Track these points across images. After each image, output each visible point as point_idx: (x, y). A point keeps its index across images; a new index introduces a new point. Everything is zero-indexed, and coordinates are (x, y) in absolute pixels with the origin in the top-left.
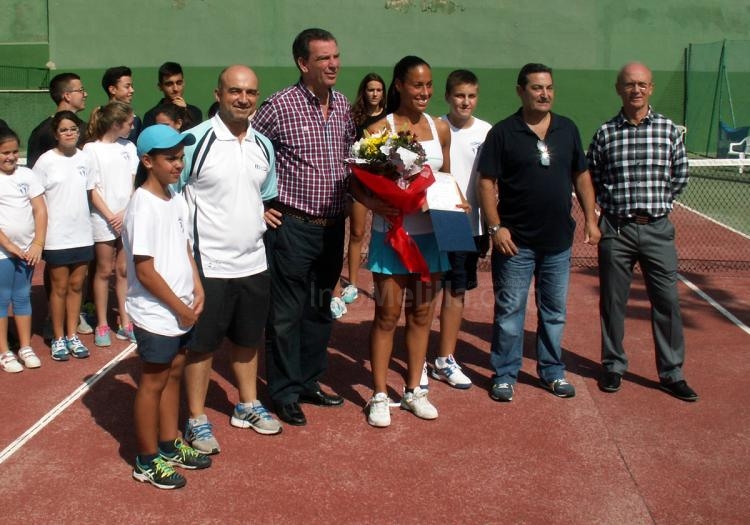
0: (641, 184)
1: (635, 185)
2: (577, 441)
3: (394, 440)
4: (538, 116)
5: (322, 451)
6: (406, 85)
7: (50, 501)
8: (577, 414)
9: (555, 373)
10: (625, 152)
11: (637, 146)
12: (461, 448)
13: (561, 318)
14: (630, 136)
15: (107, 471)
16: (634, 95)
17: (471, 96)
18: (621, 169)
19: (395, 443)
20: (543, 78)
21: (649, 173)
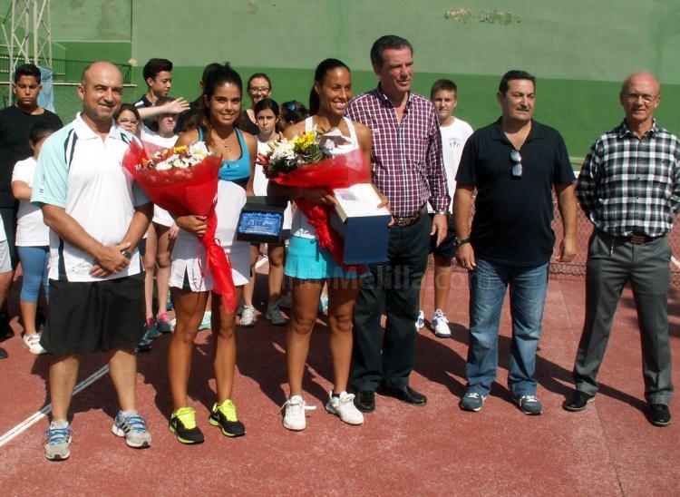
0: (640, 201)
1: (633, 200)
2: (575, 462)
3: (388, 448)
4: (516, 125)
5: (313, 456)
6: (325, 87)
7: (37, 488)
8: (579, 433)
9: (525, 389)
10: (626, 165)
11: (639, 159)
12: (455, 461)
13: (533, 334)
14: (632, 149)
15: (99, 461)
16: (636, 108)
17: (447, 100)
18: (620, 183)
19: (388, 451)
20: (524, 86)
21: (649, 189)
